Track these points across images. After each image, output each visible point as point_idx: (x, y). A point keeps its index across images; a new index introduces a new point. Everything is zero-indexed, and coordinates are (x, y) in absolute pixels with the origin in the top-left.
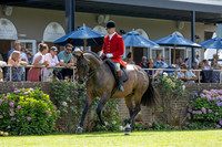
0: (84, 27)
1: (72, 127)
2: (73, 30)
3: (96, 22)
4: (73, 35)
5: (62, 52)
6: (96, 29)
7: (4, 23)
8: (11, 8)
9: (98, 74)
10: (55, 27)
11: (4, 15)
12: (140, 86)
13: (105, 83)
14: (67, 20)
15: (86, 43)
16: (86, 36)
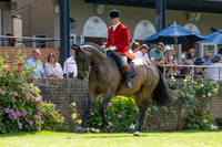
0: (175, 25)
1: (162, 125)
2: (164, 28)
3: (187, 20)
4: (164, 33)
5: (153, 50)
6: (187, 27)
7: (96, 21)
8: (102, 6)
9: (101, 68)
10: (145, 24)
11: (95, 13)
12: (149, 83)
13: (110, 78)
14: (158, 18)
15: (176, 41)
16: (177, 33)
